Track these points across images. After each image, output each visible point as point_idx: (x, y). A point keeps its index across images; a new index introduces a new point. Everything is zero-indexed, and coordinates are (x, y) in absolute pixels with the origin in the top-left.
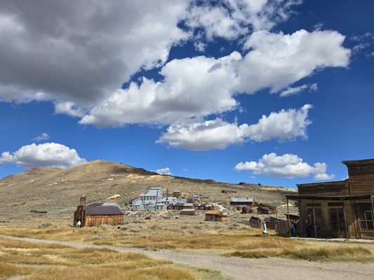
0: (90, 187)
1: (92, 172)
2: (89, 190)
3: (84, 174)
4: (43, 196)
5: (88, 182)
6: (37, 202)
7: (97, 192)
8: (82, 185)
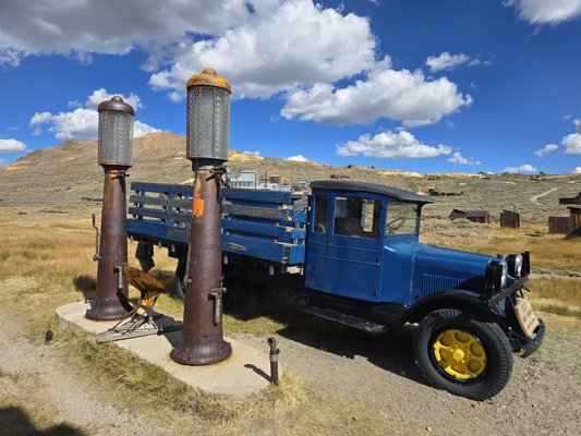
0: (153, 168)
1: (152, 148)
2: (152, 173)
3: (141, 151)
4: (93, 179)
5: (149, 161)
6: (86, 187)
7: (164, 175)
8: (142, 165)
